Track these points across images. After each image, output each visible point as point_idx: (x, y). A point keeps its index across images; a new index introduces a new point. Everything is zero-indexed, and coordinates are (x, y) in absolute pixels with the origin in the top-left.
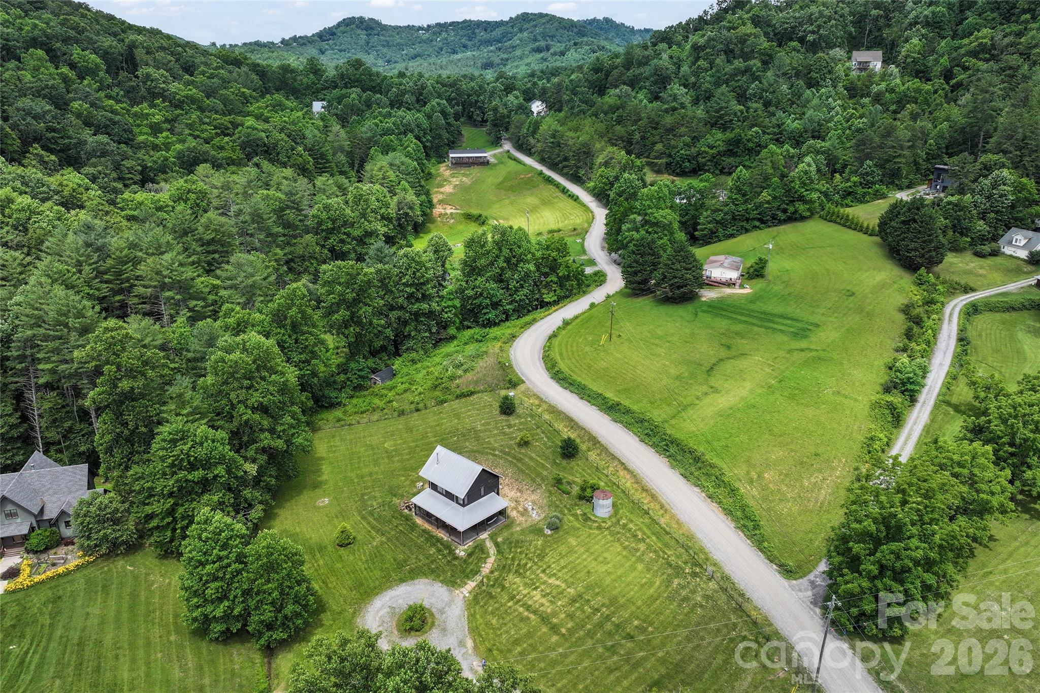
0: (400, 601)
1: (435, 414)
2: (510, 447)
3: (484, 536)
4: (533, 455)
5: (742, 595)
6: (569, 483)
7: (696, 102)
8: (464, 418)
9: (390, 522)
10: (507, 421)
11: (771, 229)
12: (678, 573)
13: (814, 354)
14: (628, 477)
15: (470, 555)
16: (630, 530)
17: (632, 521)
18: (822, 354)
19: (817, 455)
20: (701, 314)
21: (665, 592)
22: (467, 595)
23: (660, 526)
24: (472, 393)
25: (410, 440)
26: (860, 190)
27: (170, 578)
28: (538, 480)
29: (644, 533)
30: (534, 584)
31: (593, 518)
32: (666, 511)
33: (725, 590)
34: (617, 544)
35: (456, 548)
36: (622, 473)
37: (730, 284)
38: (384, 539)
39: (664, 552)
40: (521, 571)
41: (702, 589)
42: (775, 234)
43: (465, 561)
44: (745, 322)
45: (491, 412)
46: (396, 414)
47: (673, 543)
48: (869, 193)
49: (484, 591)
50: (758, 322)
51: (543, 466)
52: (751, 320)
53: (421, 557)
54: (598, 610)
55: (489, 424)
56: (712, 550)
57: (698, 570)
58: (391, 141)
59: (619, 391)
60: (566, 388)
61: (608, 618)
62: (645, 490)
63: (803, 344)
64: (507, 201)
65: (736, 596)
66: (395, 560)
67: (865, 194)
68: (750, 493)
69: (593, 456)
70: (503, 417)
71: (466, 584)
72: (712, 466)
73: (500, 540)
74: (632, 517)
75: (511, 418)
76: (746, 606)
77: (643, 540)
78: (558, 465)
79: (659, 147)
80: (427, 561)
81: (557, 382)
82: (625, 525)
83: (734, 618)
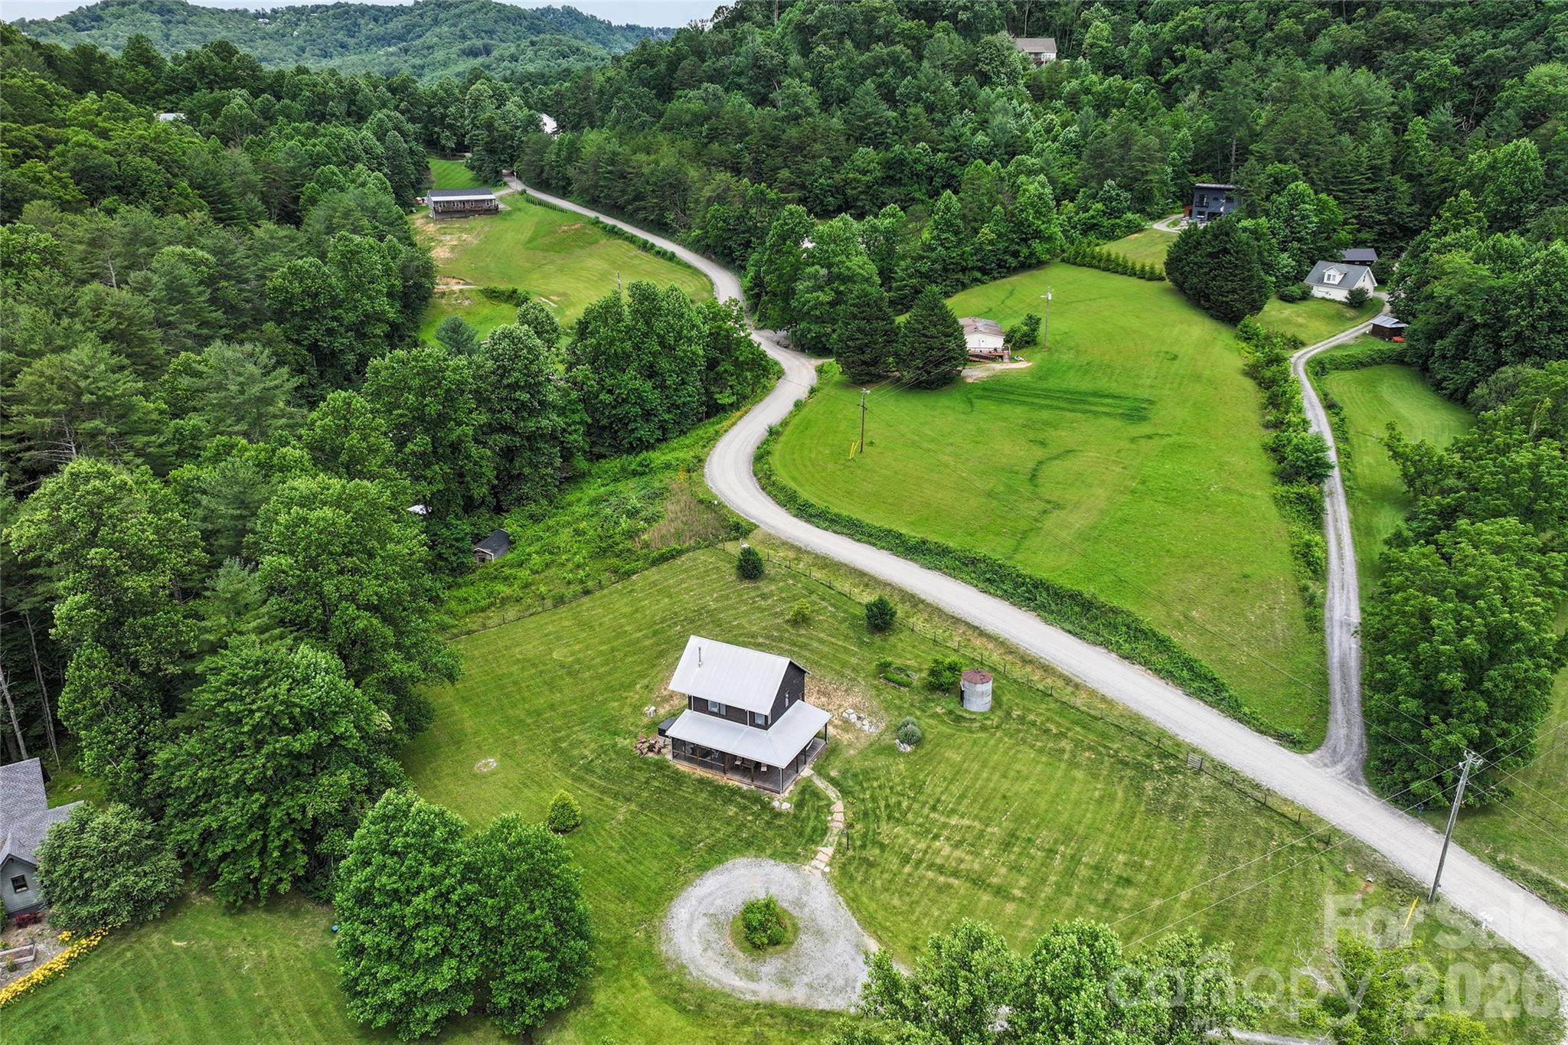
0: (719, 902)
1: (622, 595)
2: (778, 628)
3: (806, 771)
4: (822, 635)
5: (1257, 787)
6: (900, 670)
7: (825, 105)
8: (679, 593)
9: (630, 777)
10: (758, 588)
11: (998, 282)
12: (1144, 773)
13: (1167, 440)
14: (991, 646)
15: (800, 805)
16: (1033, 724)
17: (1029, 710)
18: (1181, 439)
19: (1245, 576)
20: (978, 403)
21: (1139, 804)
22: (827, 869)
23: (1078, 710)
24: (680, 553)
25: (596, 641)
26: (1106, 222)
27: (267, 947)
28: (848, 672)
29: (1059, 725)
30: (928, 831)
31: (967, 715)
32: (1077, 686)
33: (1229, 785)
34: (1025, 748)
35: (772, 799)
36: (978, 642)
37: (994, 357)
38: (633, 807)
39: (1105, 747)
40: (897, 815)
41: (1194, 789)
42: (1010, 288)
43: (795, 817)
44: (1050, 407)
45: (723, 578)
46: (549, 603)
47: (1112, 731)
48: (1119, 226)
49: (854, 858)
50: (1069, 406)
51: (846, 650)
52: (1054, 403)
53: (716, 824)
54: (1051, 852)
55: (727, 597)
56: (1177, 731)
57: (1172, 763)
58: (333, 173)
59: (912, 523)
60: (826, 529)
61: (1075, 859)
62: (1026, 660)
63: (1146, 429)
64: (551, 268)
65: (1249, 790)
66: (672, 838)
67: (1114, 227)
68: (1187, 643)
69: (918, 622)
70: (746, 584)
71: (815, 853)
72: (1115, 611)
73: (834, 773)
74: (1030, 705)
75: (760, 584)
76: (1270, 802)
77: (1062, 735)
78: (869, 645)
79: (784, 174)
80: (730, 829)
81: (807, 521)
82: (1022, 719)
83: (1261, 821)
